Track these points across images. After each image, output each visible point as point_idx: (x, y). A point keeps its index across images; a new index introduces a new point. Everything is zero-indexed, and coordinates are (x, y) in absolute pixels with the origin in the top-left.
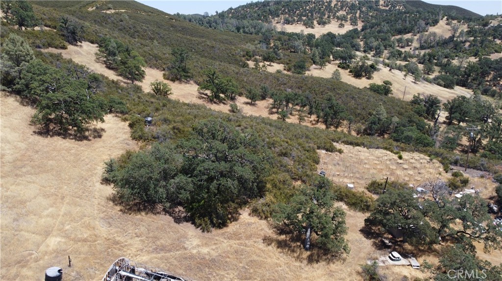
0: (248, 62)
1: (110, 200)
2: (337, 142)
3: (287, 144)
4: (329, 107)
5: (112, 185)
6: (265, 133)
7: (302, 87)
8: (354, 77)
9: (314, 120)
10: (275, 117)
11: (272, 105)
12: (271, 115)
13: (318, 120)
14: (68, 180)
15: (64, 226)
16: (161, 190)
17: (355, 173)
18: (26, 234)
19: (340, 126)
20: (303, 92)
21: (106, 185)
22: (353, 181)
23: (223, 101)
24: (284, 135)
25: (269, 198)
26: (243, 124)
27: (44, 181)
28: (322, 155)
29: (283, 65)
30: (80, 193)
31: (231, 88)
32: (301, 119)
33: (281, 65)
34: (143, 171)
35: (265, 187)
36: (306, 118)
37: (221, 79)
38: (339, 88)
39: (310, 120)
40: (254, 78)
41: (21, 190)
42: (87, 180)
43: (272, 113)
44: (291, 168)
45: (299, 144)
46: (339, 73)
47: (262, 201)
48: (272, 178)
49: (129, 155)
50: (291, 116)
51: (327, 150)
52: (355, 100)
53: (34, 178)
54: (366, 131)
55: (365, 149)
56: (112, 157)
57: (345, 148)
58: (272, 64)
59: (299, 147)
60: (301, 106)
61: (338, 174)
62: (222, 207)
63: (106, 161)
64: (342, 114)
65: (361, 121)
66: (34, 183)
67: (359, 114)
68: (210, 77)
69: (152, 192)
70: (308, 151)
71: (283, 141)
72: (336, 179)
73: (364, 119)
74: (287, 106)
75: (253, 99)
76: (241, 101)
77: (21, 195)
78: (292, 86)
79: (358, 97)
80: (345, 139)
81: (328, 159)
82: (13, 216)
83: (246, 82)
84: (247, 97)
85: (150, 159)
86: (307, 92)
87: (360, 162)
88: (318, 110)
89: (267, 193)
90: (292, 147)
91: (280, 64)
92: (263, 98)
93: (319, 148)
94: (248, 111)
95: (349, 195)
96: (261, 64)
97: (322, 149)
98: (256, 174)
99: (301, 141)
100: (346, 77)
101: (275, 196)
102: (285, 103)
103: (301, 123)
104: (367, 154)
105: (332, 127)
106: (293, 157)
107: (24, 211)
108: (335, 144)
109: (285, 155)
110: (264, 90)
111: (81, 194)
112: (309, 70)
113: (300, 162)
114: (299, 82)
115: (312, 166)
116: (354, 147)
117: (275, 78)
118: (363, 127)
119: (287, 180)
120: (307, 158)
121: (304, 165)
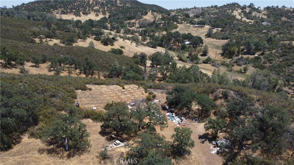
0: (35, 39)
2: (90, 84)
3: (55, 90)
4: (86, 64)
6: (40, 85)
7: (70, 53)
8: (104, 45)
9: (79, 73)
10: (52, 73)
11: (50, 65)
13: (81, 72)
17: (98, 101)
19: (94, 74)
20: (70, 56)
22: (96, 105)
23: (15, 66)
24: (53, 84)
25: (41, 124)
26: (24, 80)
28: (79, 93)
29: (60, 40)
31: (20, 57)
32: (70, 72)
33: (58, 40)
35: (38, 118)
36: (73, 72)
38: (92, 52)
39: (76, 72)
40: (38, 49)
43: (50, 71)
44: (57, 104)
45: (64, 89)
46: (93, 43)
47: (37, 127)
48: (44, 112)
50: (63, 72)
51: (82, 90)
52: (102, 59)
54: (109, 75)
55: (106, 86)
57: (94, 87)
58: (52, 40)
59: (64, 90)
60: (70, 65)
61: (88, 102)
64: (94, 67)
65: (106, 70)
67: (104, 66)
70: (69, 92)
71: (52, 88)
72: (86, 106)
74: (60, 65)
75: (37, 63)
76: (28, 66)
78: (64, 53)
79: (104, 57)
80: (94, 82)
81: (83, 95)
83: (32, 52)
84: (32, 62)
86: (73, 56)
87: (101, 94)
88: (80, 66)
89: (40, 122)
90: (59, 90)
91: (57, 39)
92: (44, 62)
93: (77, 89)
94: (34, 71)
95: (93, 114)
96: (44, 40)
97: (79, 89)
99: (65, 86)
101: (46, 123)
102: (58, 64)
103: (70, 75)
104: (106, 89)
106: (60, 97)
108: (87, 85)
109: (54, 96)
110: (44, 57)
112: (77, 42)
113: (63, 99)
114: (68, 50)
115: (71, 100)
116: (99, 86)
117: (52, 49)
118: (107, 73)
119: (54, 112)
120: (68, 96)
121: (66, 101)
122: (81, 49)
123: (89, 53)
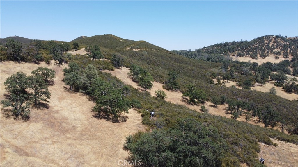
0: (213, 80)
1: (127, 160)
2: (273, 138)
3: (237, 137)
4: (267, 113)
5: (129, 151)
6: (223, 128)
7: (248, 98)
8: (286, 92)
9: (257, 120)
10: (229, 116)
11: (228, 108)
12: (227, 115)
13: (260, 120)
14: (106, 145)
16: (156, 158)
17: (287, 162)
19: (276, 126)
20: (249, 101)
21: (126, 151)
23: (197, 104)
24: (235, 130)
26: (209, 121)
27: (94, 144)
28: (262, 147)
29: (236, 82)
30: (111, 154)
31: (202, 96)
32: (247, 118)
33: (235, 82)
34: (146, 146)
35: (221, 165)
36: (251, 118)
37: (196, 90)
38: (275, 100)
39: (254, 120)
40: (217, 90)
41: (82, 149)
42: (116, 146)
43: (227, 113)
44: (240, 154)
45: (246, 137)
46: (275, 90)
48: (226, 159)
49: (139, 134)
50: (240, 116)
51: (265, 143)
52: (287, 109)
53: (89, 142)
54: (296, 131)
55: (295, 145)
56: (130, 134)
57: (279, 143)
58: (229, 81)
59: (246, 139)
60: (248, 110)
61: (274, 161)
63: (127, 136)
64: (277, 118)
65: (291, 124)
66: (89, 145)
67: (289, 119)
68: (189, 89)
69: (150, 159)
70: (251, 143)
71: (234, 134)
72: (272, 165)
73: (293, 122)
74: (238, 109)
75: (215, 104)
76: (208, 104)
77: (82, 151)
78: (242, 97)
79: (289, 107)
80: (279, 136)
81: (266, 150)
82: (77, 163)
83: (212, 93)
84: (212, 102)
85: (151, 138)
86: (252, 101)
87: (291, 154)
88: (260, 113)
90: (241, 139)
91: (234, 81)
92: (222, 103)
93: (259, 141)
94: (212, 111)
96: (222, 81)
97: (262, 142)
98: (215, 156)
99: (247, 135)
100: (280, 93)
102: (236, 108)
103: (248, 121)
104: (296, 149)
105: (270, 126)
106: (241, 146)
107: (82, 160)
108: (271, 139)
109: (236, 144)
110: (223, 98)
111: (112, 155)
112: (254, 86)
113: (245, 150)
114: (247, 94)
115: (254, 154)
116: (286, 142)
117: (230, 91)
118: (293, 128)
119: (236, 162)
120: (251, 148)
121: (249, 153)
122: (260, 94)
123: (271, 100)
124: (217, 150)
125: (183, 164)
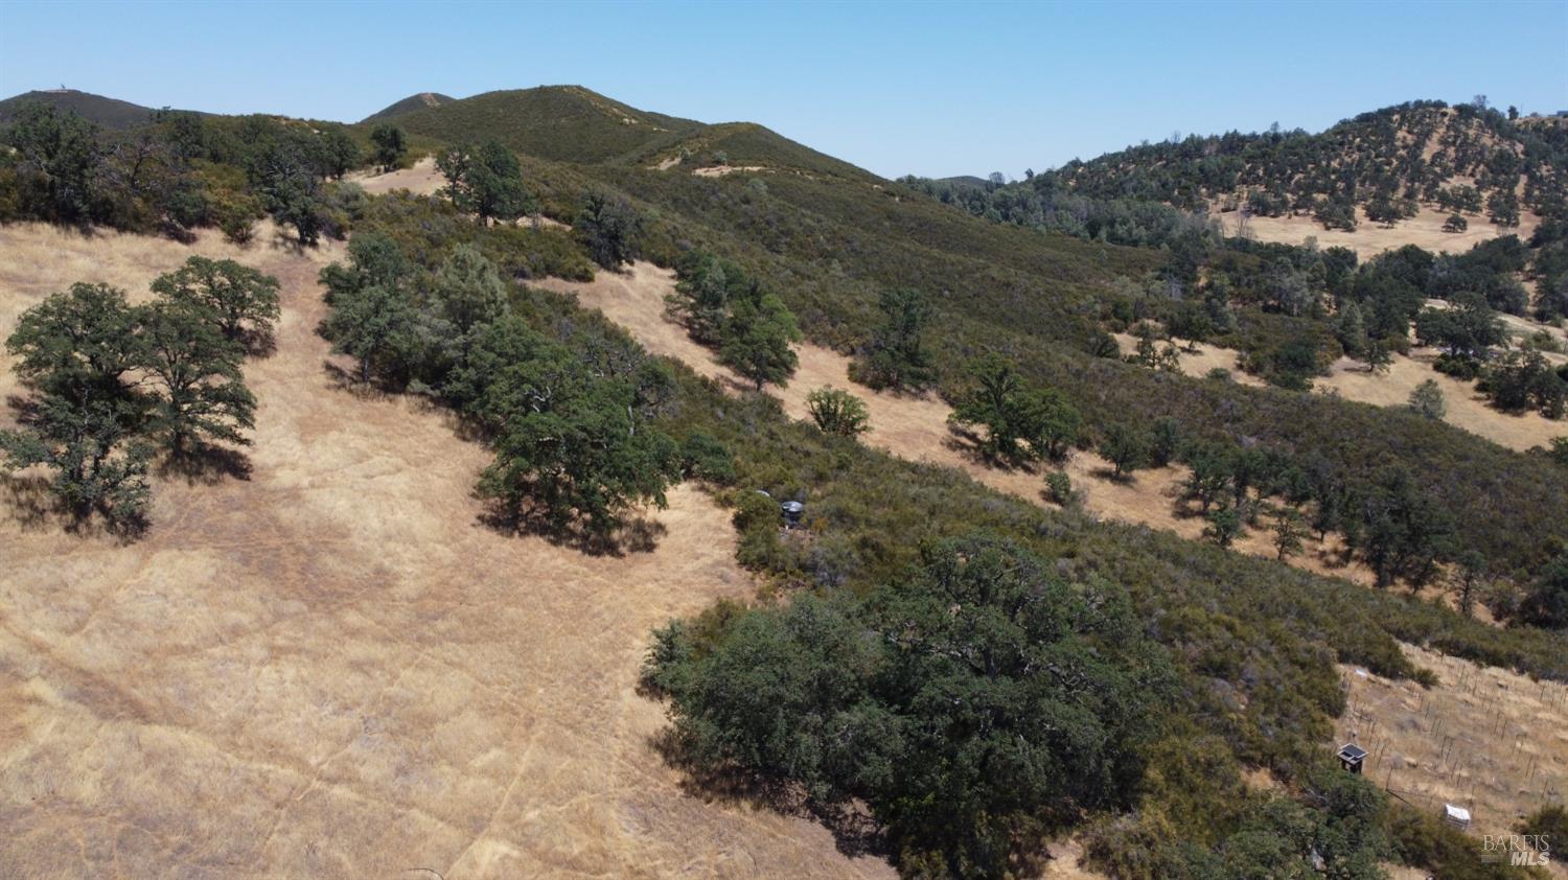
0: (1117, 336)
1: (658, 747)
2: (1416, 642)
3: (1228, 635)
4: (1392, 512)
5: (668, 703)
6: (1157, 590)
7: (1296, 435)
8: (1495, 406)
9: (1335, 552)
10: (1193, 529)
12: (1183, 521)
13: (1350, 551)
14: (550, 671)
15: (522, 809)
16: (806, 739)
17: (1478, 767)
18: (423, 817)
19: (1432, 582)
20: (1298, 452)
21: (652, 699)
22: (1468, 796)
23: (1025, 462)
24: (1221, 601)
25: (1151, 816)
26: (1085, 550)
27: (486, 665)
28: (1357, 686)
29: (1235, 353)
30: (577, 714)
31: (1056, 421)
32: (1287, 542)
33: (1229, 351)
34: (758, 675)
35: (1141, 775)
36: (1304, 542)
37: (1023, 393)
38: (1434, 448)
39: (1321, 548)
40: (1133, 392)
41: (426, 687)
42: (599, 676)
43: (1183, 513)
44: (1240, 720)
45: (1274, 638)
46: (1438, 393)
47: (1125, 823)
48: (1168, 749)
49: (723, 616)
50: (1250, 531)
51: (1375, 669)
52: (1495, 493)
53: (462, 652)
54: (1533, 609)
55: (1524, 681)
56: (675, 616)
57: (1445, 669)
58: (1198, 346)
60: (1289, 500)
61: (1413, 760)
62: (990, 823)
63: (658, 627)
64: (1440, 542)
65: (1514, 572)
66: (461, 666)
67: (1505, 544)
68: (989, 385)
69: (777, 743)
70: (1303, 666)
71: (1216, 622)
72: (1402, 782)
73: (1524, 562)
74: (1240, 493)
75: (1124, 462)
76: (1082, 466)
77: (426, 700)
78: (1262, 428)
79: (1507, 485)
80: (1449, 635)
81: (1377, 703)
82: (397, 759)
83: (1105, 405)
84: (1105, 455)
85: (782, 638)
86: (1315, 452)
87: (1503, 727)
88: (1353, 517)
89: (1147, 797)
90: (1248, 644)
91: (1224, 347)
92: (1159, 461)
93: (1344, 658)
94: (1106, 502)
95: (1451, 847)
96: (1160, 346)
97: (1355, 663)
98: (1112, 732)
99: (1280, 626)
100: (1465, 409)
101: (1174, 814)
102: (1232, 485)
103: (1287, 556)
104: (1531, 702)
105: (1400, 581)
106: (1249, 680)
107: (426, 746)
108: (1406, 648)
109: (1221, 670)
110: (1163, 434)
111: (579, 718)
112: (1327, 375)
113: (1269, 700)
114: (1288, 415)
115: (1314, 721)
116: (1481, 666)
117: (1203, 396)
118: (1521, 594)
119: (1220, 763)
120: (1299, 690)
121: (1287, 716)
122: (1359, 417)
123: (1415, 449)
124: (1122, 703)
125: (948, 768)
